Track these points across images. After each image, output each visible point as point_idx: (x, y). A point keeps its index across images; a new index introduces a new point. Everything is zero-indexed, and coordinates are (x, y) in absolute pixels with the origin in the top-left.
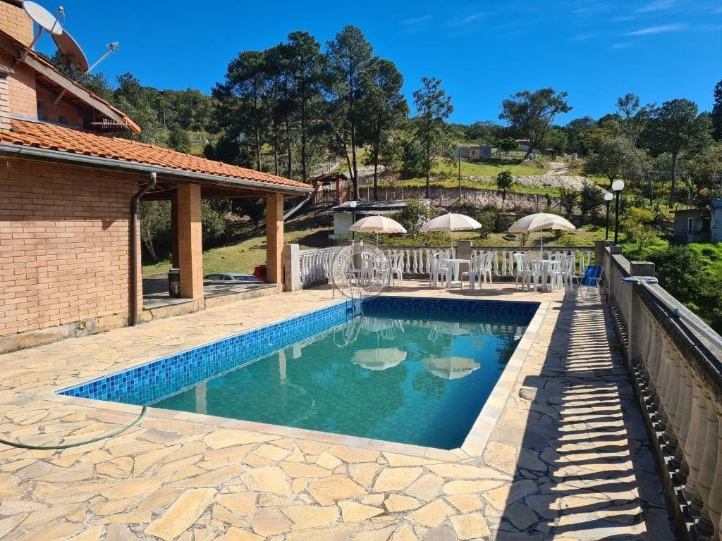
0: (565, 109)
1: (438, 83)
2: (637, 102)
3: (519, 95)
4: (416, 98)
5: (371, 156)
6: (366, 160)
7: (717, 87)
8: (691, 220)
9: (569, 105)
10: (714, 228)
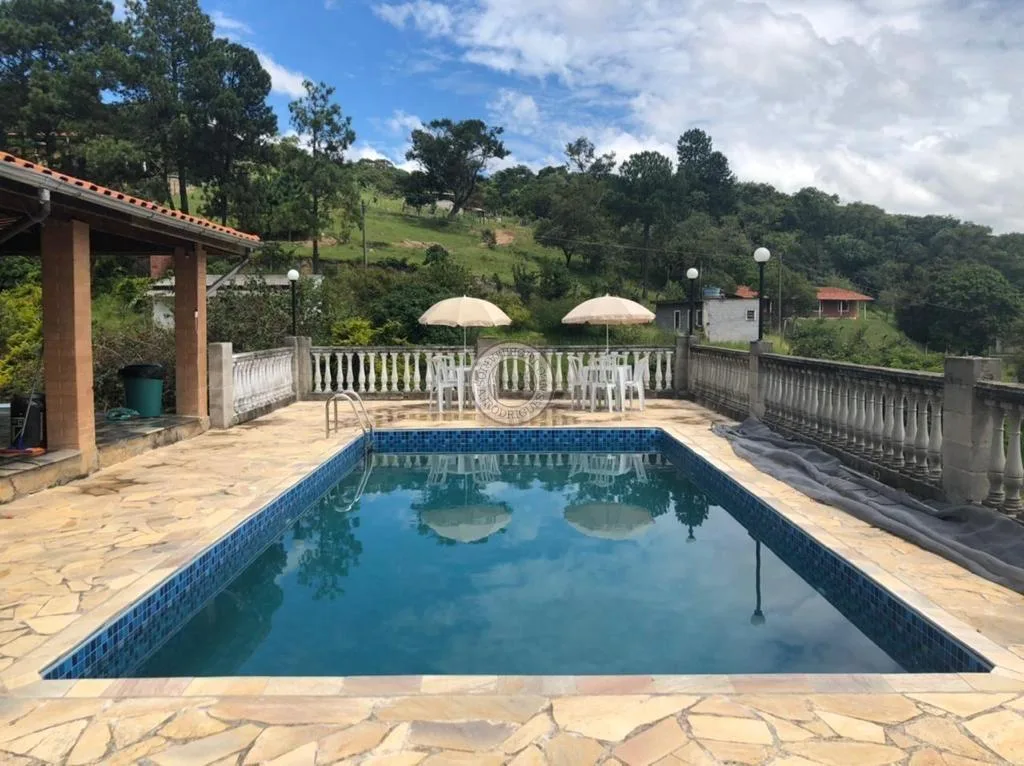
0: (500, 153)
1: (329, 92)
2: (591, 151)
3: (435, 124)
4: (294, 114)
5: (215, 200)
6: (206, 207)
7: (680, 142)
8: (677, 314)
9: (506, 147)
10: (708, 324)
